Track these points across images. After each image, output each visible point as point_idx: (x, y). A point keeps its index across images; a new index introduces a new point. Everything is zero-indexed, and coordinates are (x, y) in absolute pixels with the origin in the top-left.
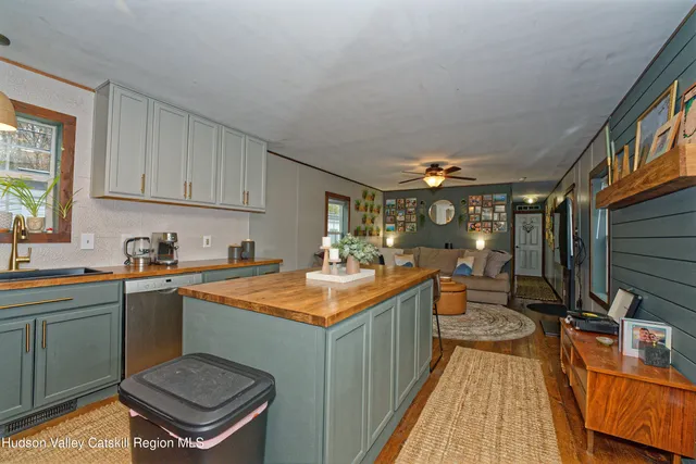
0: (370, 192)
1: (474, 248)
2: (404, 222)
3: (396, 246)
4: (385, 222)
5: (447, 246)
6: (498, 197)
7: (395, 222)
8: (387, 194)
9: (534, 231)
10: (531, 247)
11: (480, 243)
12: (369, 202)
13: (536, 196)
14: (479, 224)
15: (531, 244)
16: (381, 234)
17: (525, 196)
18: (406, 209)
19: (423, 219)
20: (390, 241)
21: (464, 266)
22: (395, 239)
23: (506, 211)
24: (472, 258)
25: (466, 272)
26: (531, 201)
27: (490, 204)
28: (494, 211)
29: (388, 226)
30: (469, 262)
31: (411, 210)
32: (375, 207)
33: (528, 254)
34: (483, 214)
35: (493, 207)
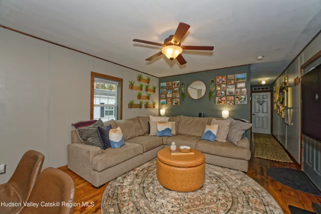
0: (145, 77)
1: (220, 117)
2: (172, 98)
3: (166, 115)
4: (160, 98)
5: (200, 115)
6: (239, 76)
7: (166, 98)
8: (161, 80)
9: (265, 104)
10: (264, 115)
11: (225, 113)
12: (145, 84)
13: (267, 79)
14: (224, 98)
15: (263, 112)
16: (157, 106)
17: (260, 79)
18: (173, 89)
19: (184, 96)
20: (163, 111)
21: (209, 132)
22: (166, 110)
23: (246, 87)
24: (217, 126)
25: (211, 138)
26: (264, 83)
27: (233, 82)
28: (236, 88)
29: (162, 101)
30: (214, 129)
31: (176, 89)
32: (151, 87)
33: (261, 120)
34: (228, 90)
35: (236, 84)
